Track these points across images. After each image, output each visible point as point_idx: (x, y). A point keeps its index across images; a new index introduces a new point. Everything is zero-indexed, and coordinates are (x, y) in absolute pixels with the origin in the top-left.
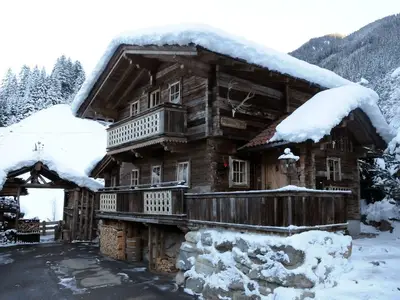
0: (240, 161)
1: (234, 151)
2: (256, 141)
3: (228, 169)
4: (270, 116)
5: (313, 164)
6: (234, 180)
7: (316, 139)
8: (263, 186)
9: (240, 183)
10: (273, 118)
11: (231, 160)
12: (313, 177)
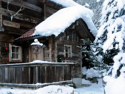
0: (16, 46)
1: (13, 41)
2: (25, 35)
3: (8, 51)
4: (34, 21)
5: (56, 48)
6: (13, 57)
7: (57, 35)
8: (30, 60)
9: (16, 59)
10: (36, 23)
11: (10, 46)
12: (56, 55)
